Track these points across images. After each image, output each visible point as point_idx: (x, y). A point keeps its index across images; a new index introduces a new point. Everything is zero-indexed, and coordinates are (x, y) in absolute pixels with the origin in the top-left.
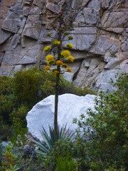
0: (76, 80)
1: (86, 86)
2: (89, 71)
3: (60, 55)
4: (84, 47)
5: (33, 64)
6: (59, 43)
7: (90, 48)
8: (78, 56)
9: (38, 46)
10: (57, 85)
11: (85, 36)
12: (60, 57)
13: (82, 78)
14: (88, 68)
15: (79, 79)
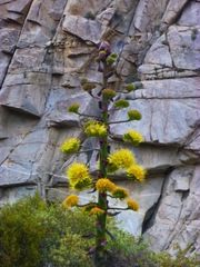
0: (153, 231)
1: (183, 246)
2: (189, 201)
3: (105, 163)
4: (173, 135)
5: (28, 185)
6: (102, 129)
7: (190, 137)
8: (157, 161)
9: (42, 135)
10: (99, 248)
11: (175, 103)
12: (106, 168)
13: (170, 224)
14: (185, 194)
15: (160, 227)
